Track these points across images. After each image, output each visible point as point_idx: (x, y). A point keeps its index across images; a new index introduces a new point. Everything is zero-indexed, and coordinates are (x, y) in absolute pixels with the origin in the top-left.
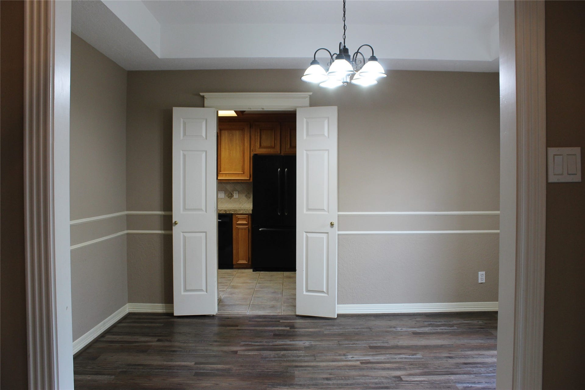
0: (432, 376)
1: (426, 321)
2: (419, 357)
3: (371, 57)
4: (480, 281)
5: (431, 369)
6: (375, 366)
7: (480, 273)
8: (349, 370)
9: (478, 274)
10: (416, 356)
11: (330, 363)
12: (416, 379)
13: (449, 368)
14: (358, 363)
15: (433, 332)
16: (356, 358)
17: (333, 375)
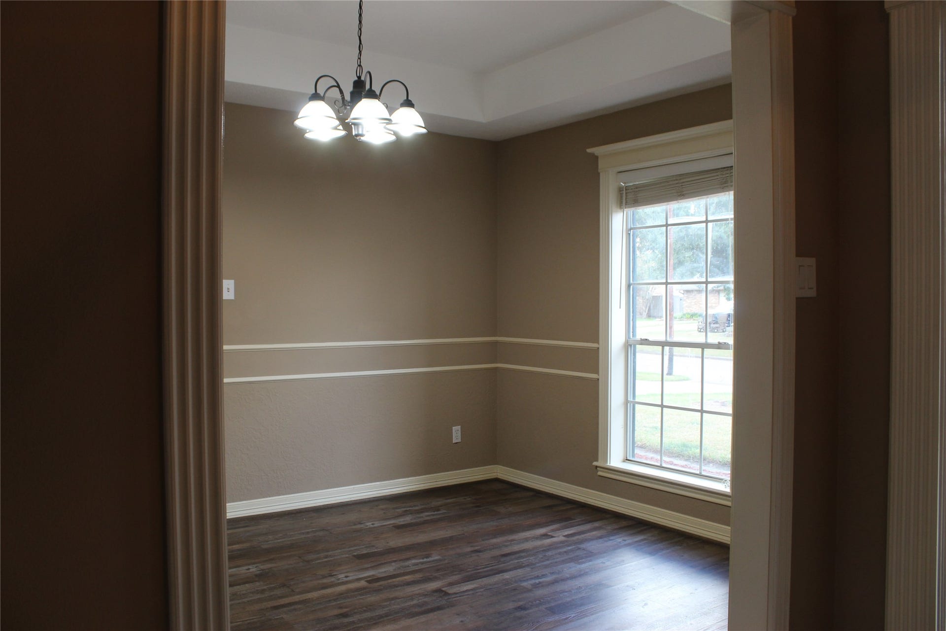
0: (480, 580)
1: (396, 508)
2: (437, 558)
3: (405, 100)
4: (454, 441)
5: (469, 571)
6: (391, 582)
7: (454, 428)
8: (361, 595)
9: (452, 430)
10: (431, 557)
11: (321, 591)
12: (465, 588)
13: (491, 565)
14: (363, 583)
15: (420, 521)
16: (352, 576)
17: (346, 607)
